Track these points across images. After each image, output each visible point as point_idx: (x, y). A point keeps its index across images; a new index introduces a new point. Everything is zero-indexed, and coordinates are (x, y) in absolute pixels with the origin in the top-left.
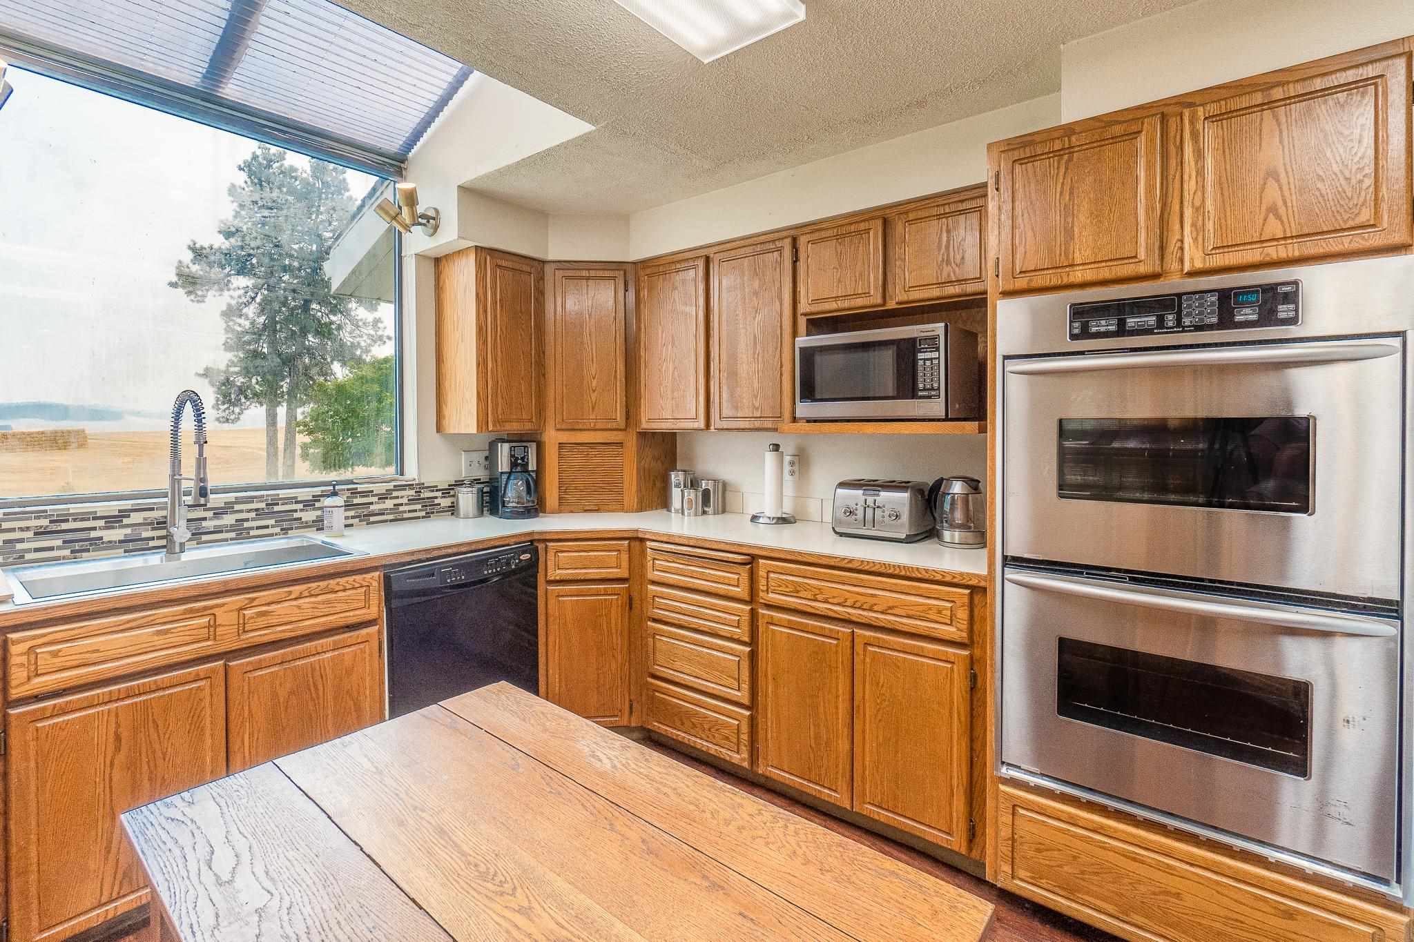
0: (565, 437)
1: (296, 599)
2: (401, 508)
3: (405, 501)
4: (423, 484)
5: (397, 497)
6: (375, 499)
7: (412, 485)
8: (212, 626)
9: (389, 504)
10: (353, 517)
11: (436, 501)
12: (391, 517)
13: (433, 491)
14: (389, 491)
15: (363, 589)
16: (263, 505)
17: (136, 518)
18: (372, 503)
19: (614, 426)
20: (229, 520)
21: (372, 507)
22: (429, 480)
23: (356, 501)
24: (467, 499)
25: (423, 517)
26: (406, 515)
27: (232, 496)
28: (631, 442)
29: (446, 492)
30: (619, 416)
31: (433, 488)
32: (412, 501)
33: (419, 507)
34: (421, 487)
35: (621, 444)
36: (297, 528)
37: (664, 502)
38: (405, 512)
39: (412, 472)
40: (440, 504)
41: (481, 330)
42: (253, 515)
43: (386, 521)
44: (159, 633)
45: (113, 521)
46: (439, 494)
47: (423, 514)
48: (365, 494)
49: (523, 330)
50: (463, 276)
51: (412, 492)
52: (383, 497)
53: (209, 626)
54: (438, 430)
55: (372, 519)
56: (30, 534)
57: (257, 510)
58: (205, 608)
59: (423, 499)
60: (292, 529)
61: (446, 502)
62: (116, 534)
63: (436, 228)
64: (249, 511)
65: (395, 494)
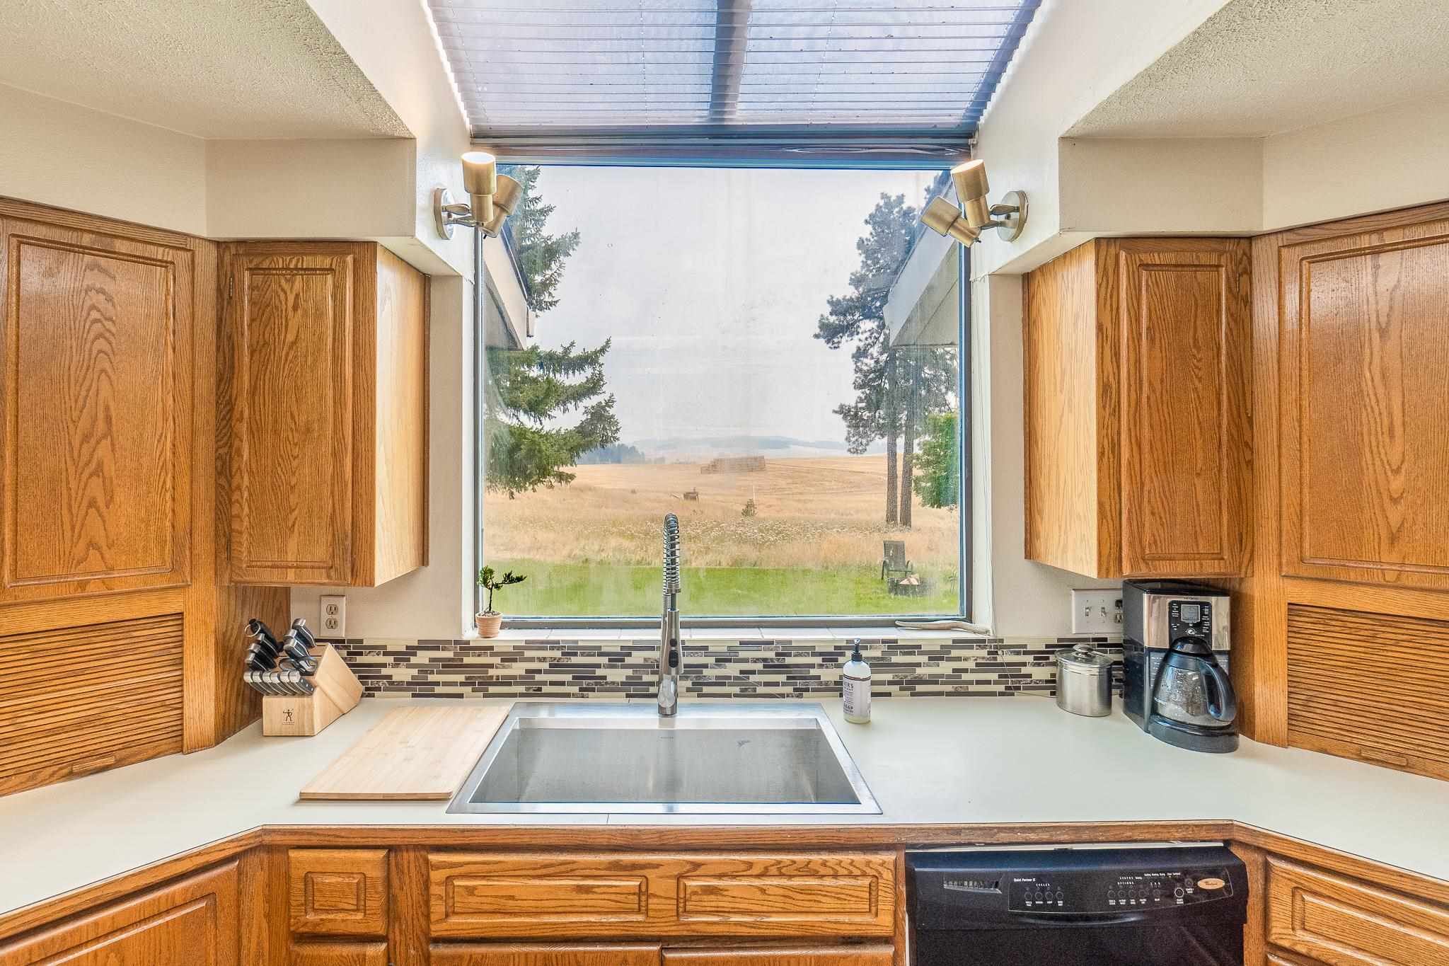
0: (1306, 592)
1: (758, 876)
2: (965, 677)
3: (971, 665)
4: (1002, 640)
5: (958, 659)
6: (924, 659)
7: (984, 641)
8: (643, 893)
9: (945, 668)
10: (890, 683)
11: (1024, 670)
12: (949, 688)
13: (1018, 653)
14: (946, 649)
15: (867, 881)
16: (771, 655)
17: (637, 658)
18: (919, 665)
21: (919, 671)
22: (1011, 635)
23: (895, 659)
24: (1081, 676)
25: (1001, 694)
26: (972, 688)
29: (1041, 657)
31: (1020, 649)
32: (982, 666)
33: (994, 676)
34: (997, 646)
36: (814, 690)
38: (971, 683)
39: (984, 619)
40: (1030, 676)
42: (759, 666)
43: (940, 694)
44: (580, 889)
46: (1030, 659)
47: (1001, 688)
48: (910, 648)
49: (1200, 380)
51: (984, 653)
52: (935, 657)
53: (640, 893)
54: (1028, 557)
55: (919, 688)
56: (545, 666)
57: (765, 660)
58: (635, 866)
59: (1002, 664)
60: (807, 690)
61: (1040, 673)
64: (756, 660)
65: (954, 653)
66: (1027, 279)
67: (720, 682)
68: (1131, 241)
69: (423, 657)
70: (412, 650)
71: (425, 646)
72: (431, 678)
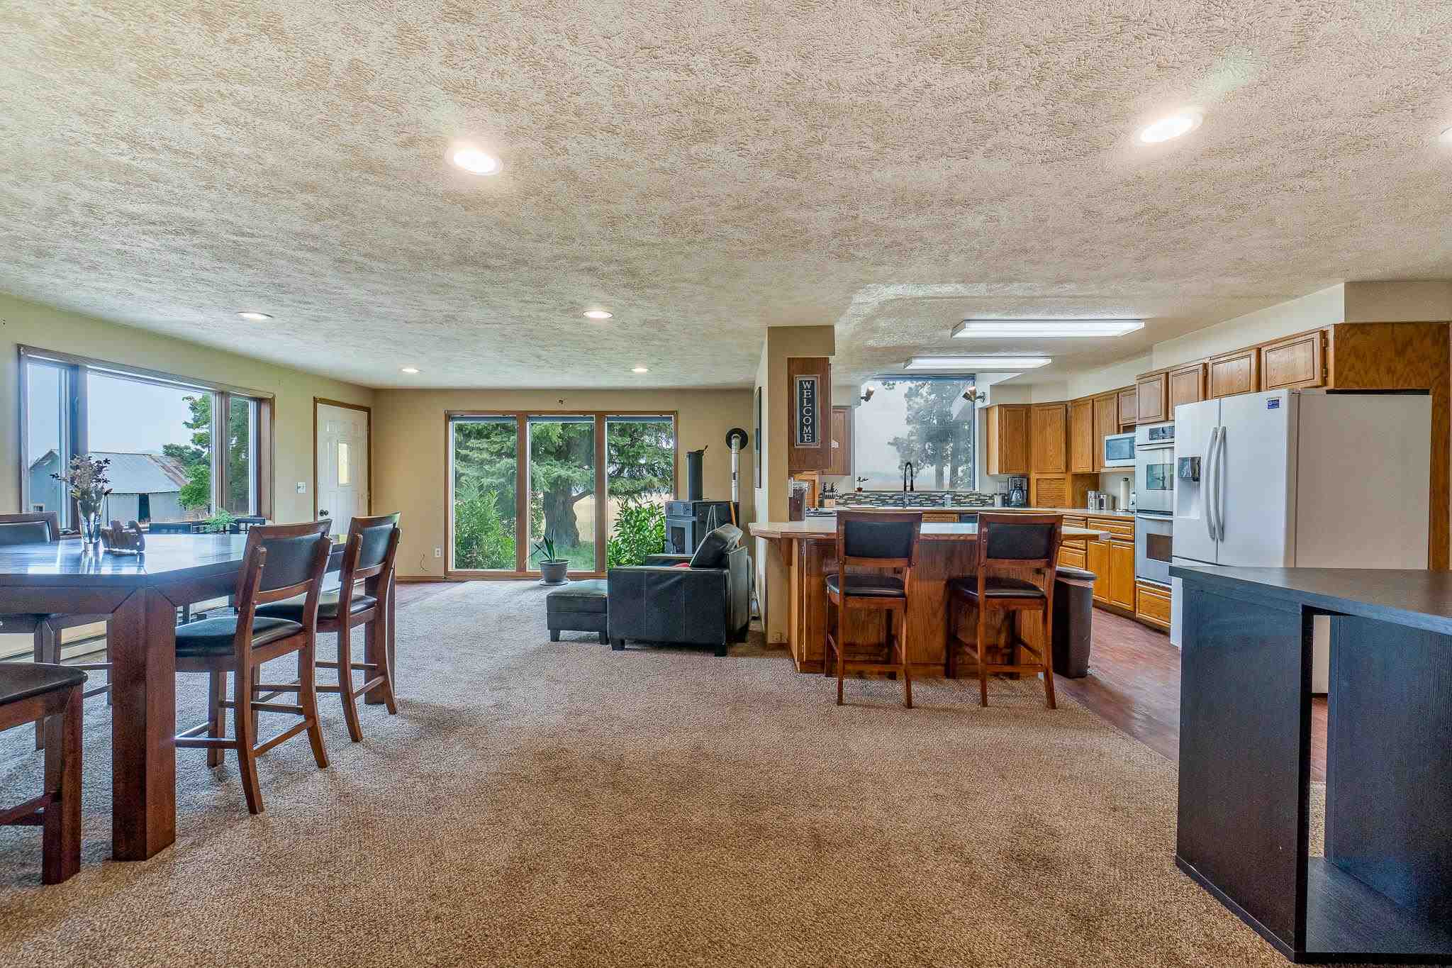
0: (1038, 476)
2: (973, 502)
5: (971, 498)
6: (963, 498)
9: (967, 500)
10: (955, 503)
12: (969, 505)
13: (986, 497)
14: (968, 496)
17: (896, 497)
19: (1060, 471)
20: (918, 500)
21: (962, 501)
22: (983, 492)
23: (956, 498)
24: (998, 500)
25: (982, 506)
26: (975, 505)
27: (919, 494)
28: (1069, 478)
29: (991, 498)
30: (1063, 469)
32: (976, 500)
33: (980, 502)
35: (1064, 479)
37: (1085, 506)
39: (977, 490)
40: (989, 502)
41: (1000, 436)
45: (891, 498)
46: (988, 498)
48: (959, 496)
50: (995, 416)
52: (966, 497)
54: (988, 473)
55: (962, 505)
59: (981, 499)
62: (892, 501)
63: (984, 399)
66: (987, 409)
67: (916, 503)
68: (1005, 406)
69: (846, 497)
70: (843, 495)
71: (846, 494)
72: (848, 502)
